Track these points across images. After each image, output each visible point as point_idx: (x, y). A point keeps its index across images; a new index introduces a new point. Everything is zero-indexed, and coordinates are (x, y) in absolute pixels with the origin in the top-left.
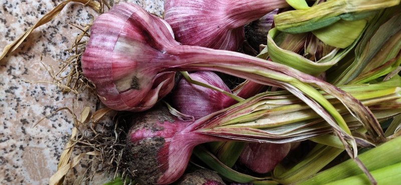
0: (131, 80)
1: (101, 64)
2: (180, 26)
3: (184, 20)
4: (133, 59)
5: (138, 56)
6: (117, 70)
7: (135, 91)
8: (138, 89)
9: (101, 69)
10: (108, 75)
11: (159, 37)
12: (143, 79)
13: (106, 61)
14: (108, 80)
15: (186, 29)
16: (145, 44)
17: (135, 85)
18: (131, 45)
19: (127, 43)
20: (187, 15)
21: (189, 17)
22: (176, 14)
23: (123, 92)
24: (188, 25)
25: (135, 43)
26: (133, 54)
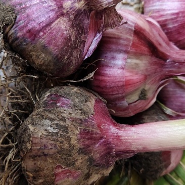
0: (140, 92)
1: (115, 82)
2: (167, 22)
3: (173, 17)
4: (143, 73)
5: (147, 69)
6: (129, 86)
7: (143, 101)
8: (145, 99)
9: (114, 87)
10: (120, 92)
11: (160, 44)
12: (149, 89)
13: (119, 80)
14: (120, 95)
15: (174, 26)
16: (151, 56)
17: (143, 96)
18: (140, 60)
19: (136, 59)
20: (176, 11)
21: (178, 14)
22: (164, 10)
23: (131, 103)
24: (177, 22)
25: (143, 57)
26: (142, 68)
